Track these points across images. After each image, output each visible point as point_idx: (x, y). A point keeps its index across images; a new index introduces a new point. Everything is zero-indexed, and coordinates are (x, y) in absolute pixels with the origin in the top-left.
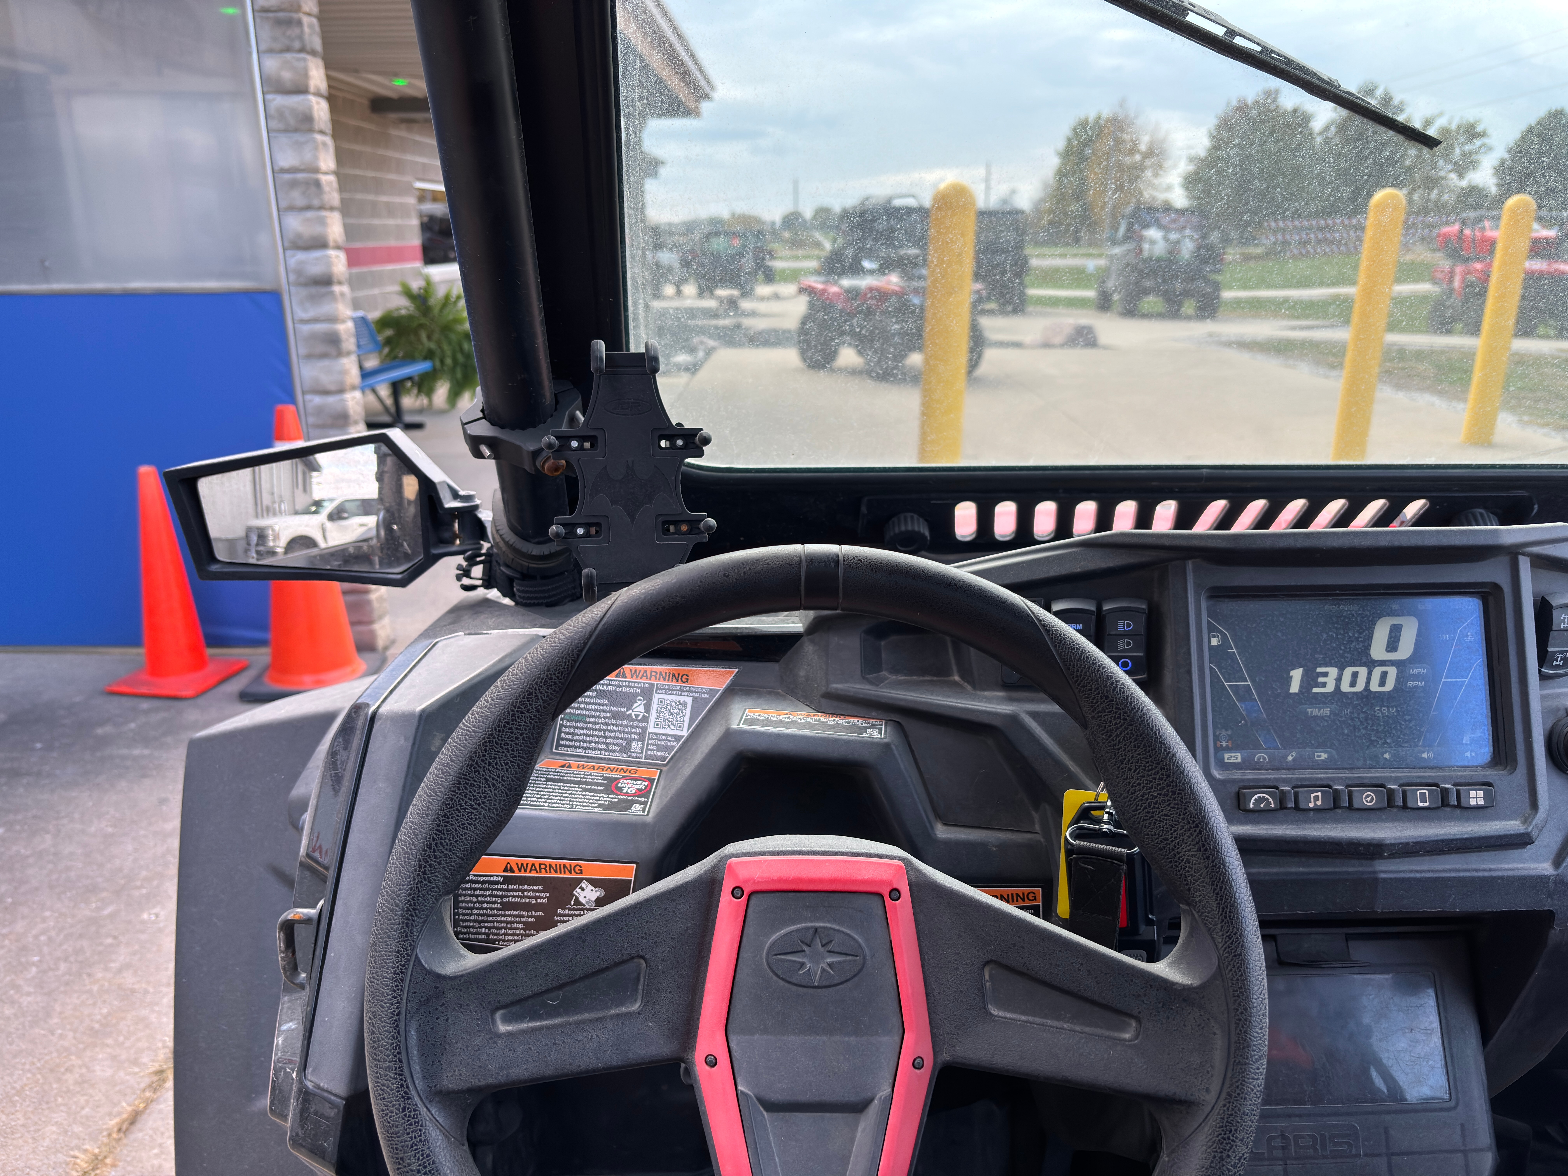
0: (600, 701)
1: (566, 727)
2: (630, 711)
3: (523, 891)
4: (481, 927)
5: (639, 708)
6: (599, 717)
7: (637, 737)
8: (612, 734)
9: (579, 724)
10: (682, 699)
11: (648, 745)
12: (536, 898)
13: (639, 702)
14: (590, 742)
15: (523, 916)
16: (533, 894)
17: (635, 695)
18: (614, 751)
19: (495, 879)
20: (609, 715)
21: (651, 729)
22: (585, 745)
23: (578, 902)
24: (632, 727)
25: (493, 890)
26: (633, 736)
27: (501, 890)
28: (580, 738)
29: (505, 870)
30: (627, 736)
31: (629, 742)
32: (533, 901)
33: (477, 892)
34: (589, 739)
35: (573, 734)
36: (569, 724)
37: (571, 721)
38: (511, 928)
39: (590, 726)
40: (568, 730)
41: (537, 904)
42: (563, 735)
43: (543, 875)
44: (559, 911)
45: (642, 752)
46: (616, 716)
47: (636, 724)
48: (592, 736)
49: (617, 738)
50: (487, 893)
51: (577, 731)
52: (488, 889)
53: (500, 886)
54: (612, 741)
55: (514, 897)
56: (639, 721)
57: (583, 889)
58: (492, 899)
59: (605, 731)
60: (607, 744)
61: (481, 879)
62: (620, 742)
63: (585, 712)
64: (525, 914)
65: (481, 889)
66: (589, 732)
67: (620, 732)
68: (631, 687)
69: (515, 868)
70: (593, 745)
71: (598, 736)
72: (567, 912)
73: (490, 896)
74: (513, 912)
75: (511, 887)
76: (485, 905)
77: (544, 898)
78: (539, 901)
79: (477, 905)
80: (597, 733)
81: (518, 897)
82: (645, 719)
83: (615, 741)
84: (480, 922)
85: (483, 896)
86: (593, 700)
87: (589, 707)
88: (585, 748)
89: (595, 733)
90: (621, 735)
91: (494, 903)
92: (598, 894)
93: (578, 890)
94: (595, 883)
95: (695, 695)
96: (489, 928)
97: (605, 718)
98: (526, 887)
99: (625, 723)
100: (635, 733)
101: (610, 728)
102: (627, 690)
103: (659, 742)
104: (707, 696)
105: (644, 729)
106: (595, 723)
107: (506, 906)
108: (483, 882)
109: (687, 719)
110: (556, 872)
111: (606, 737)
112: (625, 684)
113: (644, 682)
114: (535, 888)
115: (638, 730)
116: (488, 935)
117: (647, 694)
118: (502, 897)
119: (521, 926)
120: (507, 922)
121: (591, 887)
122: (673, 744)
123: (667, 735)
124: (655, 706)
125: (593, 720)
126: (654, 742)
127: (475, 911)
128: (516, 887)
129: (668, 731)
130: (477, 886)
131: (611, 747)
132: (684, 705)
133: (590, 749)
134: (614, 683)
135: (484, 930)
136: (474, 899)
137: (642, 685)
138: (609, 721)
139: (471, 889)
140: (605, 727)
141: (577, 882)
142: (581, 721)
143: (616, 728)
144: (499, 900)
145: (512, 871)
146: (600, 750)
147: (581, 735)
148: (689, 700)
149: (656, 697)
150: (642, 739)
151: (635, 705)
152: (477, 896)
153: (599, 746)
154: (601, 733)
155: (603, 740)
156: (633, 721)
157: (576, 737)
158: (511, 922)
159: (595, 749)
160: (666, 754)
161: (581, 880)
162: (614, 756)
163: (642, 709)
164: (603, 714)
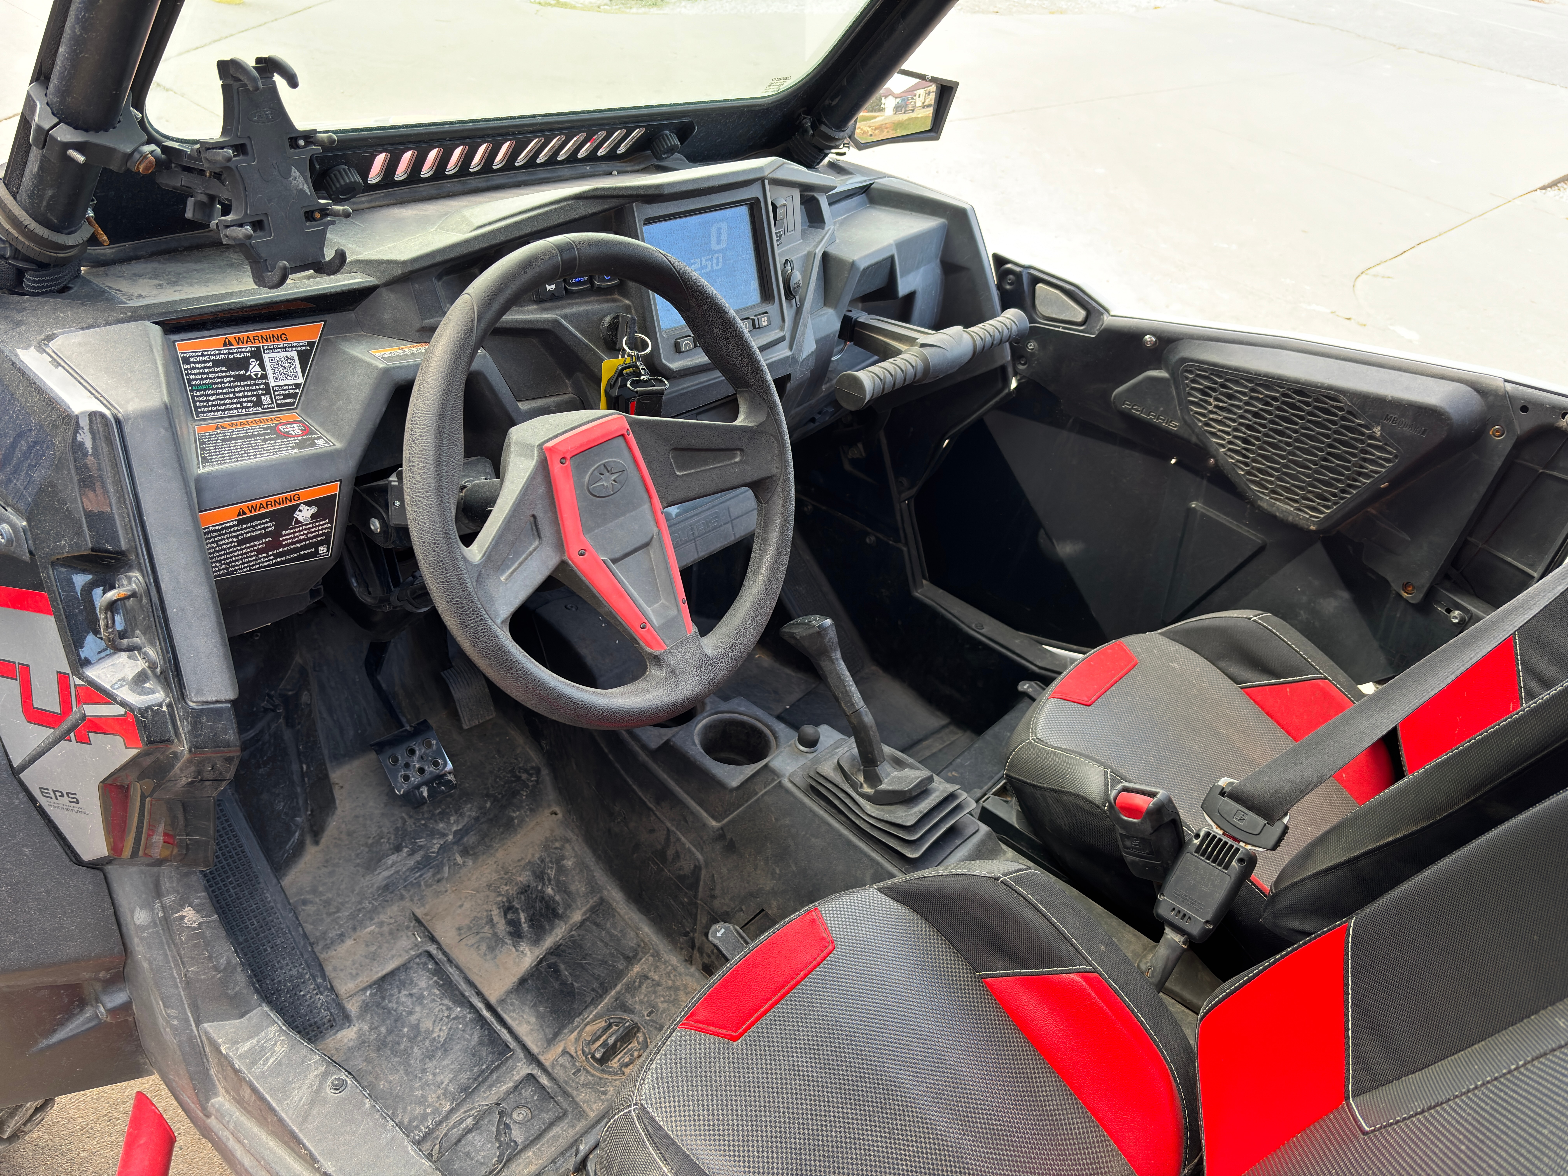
0: (219, 369)
1: (198, 396)
2: (249, 373)
3: (254, 527)
4: (221, 565)
5: (254, 368)
6: (224, 382)
7: (264, 392)
8: (241, 394)
9: (208, 392)
10: (289, 354)
11: (275, 396)
12: (265, 528)
13: (253, 364)
14: (225, 404)
15: (255, 546)
16: (262, 526)
17: (248, 358)
18: (249, 407)
19: (231, 524)
20: (232, 379)
21: (272, 383)
22: (222, 408)
23: (297, 522)
24: (256, 385)
25: (229, 533)
26: (260, 392)
27: (238, 530)
28: (215, 403)
29: (239, 515)
30: (255, 393)
31: (258, 397)
32: (263, 532)
33: (216, 539)
34: (222, 402)
35: (207, 401)
36: (199, 393)
37: (199, 391)
38: (247, 558)
39: (218, 391)
40: (200, 399)
41: (266, 532)
42: (198, 404)
43: (270, 509)
44: (284, 533)
45: (273, 403)
46: (239, 378)
47: (258, 382)
48: (226, 399)
49: (247, 396)
50: (225, 537)
51: (209, 398)
52: (226, 534)
53: (235, 528)
54: (244, 400)
55: (247, 533)
56: (259, 379)
57: (300, 511)
58: (230, 540)
59: (234, 393)
60: (241, 403)
61: (219, 527)
62: (250, 399)
63: (209, 381)
64: (257, 543)
65: (219, 536)
66: (221, 397)
67: (248, 391)
68: (241, 352)
69: (247, 511)
70: (228, 406)
71: (229, 398)
72: (290, 531)
73: (227, 538)
74: (247, 545)
75: (244, 526)
76: (224, 547)
77: (271, 526)
78: (268, 530)
79: (218, 549)
80: (228, 396)
81: (250, 532)
82: (264, 376)
83: (246, 399)
84: (220, 561)
85: (222, 540)
86: (212, 370)
87: (210, 376)
88: (222, 410)
89: (226, 396)
90: (250, 393)
91: (231, 543)
92: (312, 511)
93: (297, 512)
94: (309, 504)
95: (298, 349)
96: (228, 564)
97: (229, 382)
98: (257, 522)
99: (248, 383)
100: (262, 389)
101: (237, 389)
102: (238, 355)
103: (284, 392)
104: (308, 348)
105: (267, 384)
106: (222, 388)
107: (241, 542)
108: (222, 529)
109: (299, 369)
110: (279, 504)
111: (238, 398)
112: (234, 351)
113: (251, 347)
114: (264, 521)
115: (263, 386)
116: (227, 569)
117: (257, 355)
118: (237, 536)
119: (254, 554)
120: (242, 554)
121: (307, 508)
122: (295, 391)
123: (288, 385)
124: (268, 364)
125: (219, 386)
126: (278, 393)
127: (216, 554)
128: (249, 525)
129: (287, 382)
130: (216, 534)
131: (245, 405)
132: (292, 358)
133: (227, 410)
134: (224, 351)
135: (224, 566)
136: (215, 545)
137: (249, 349)
138: (234, 384)
139: (211, 538)
140: (233, 390)
141: (295, 508)
142: (209, 389)
143: (243, 389)
144: (235, 539)
145: (244, 513)
146: (236, 409)
147: (214, 400)
148: (294, 354)
149: (266, 357)
150: (268, 392)
151: (251, 367)
152: (217, 542)
153: (234, 406)
154: (231, 395)
155: (235, 400)
156: (255, 379)
157: (210, 403)
158: (246, 553)
159: (232, 409)
160: (293, 400)
161: (299, 505)
162: (250, 410)
163: (257, 369)
164: (226, 380)
